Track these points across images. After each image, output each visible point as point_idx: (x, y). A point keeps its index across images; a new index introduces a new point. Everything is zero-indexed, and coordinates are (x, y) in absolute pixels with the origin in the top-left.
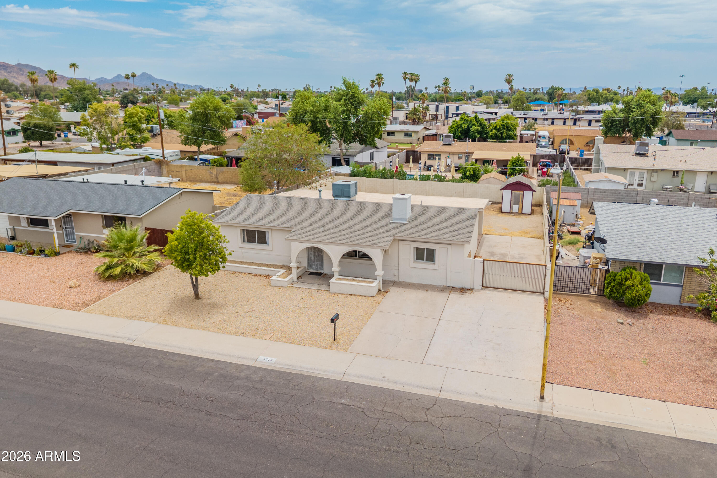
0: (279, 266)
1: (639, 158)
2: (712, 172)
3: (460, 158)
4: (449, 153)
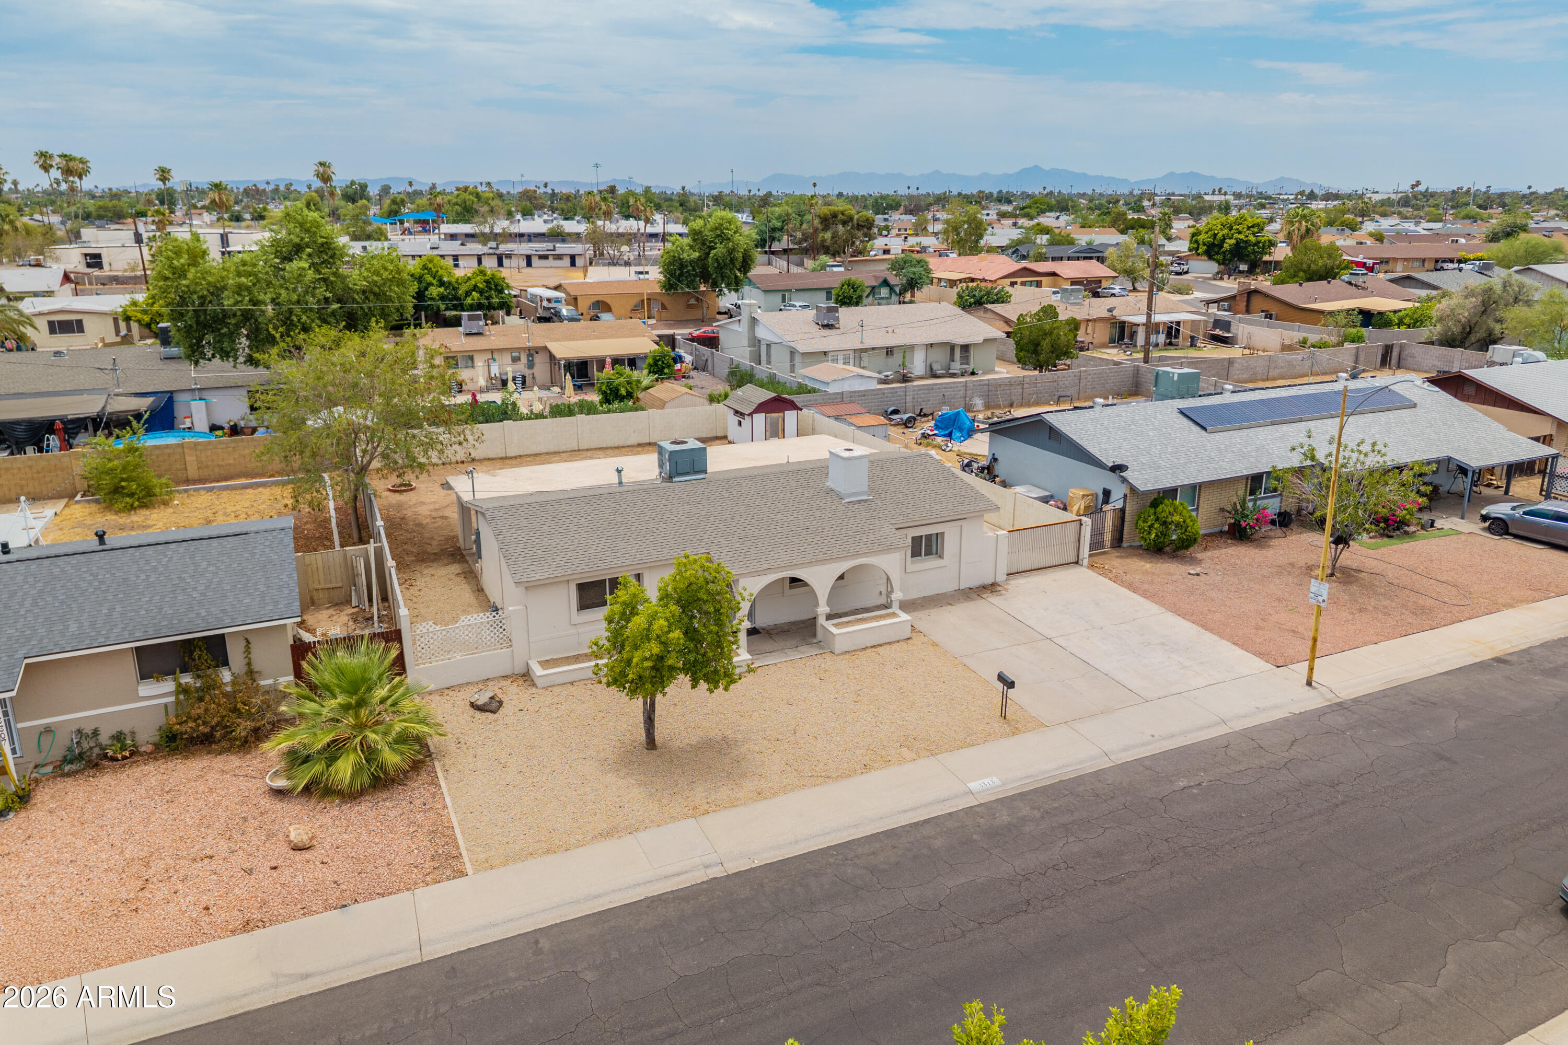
2: (932, 345)
3: (515, 360)
4: (492, 351)
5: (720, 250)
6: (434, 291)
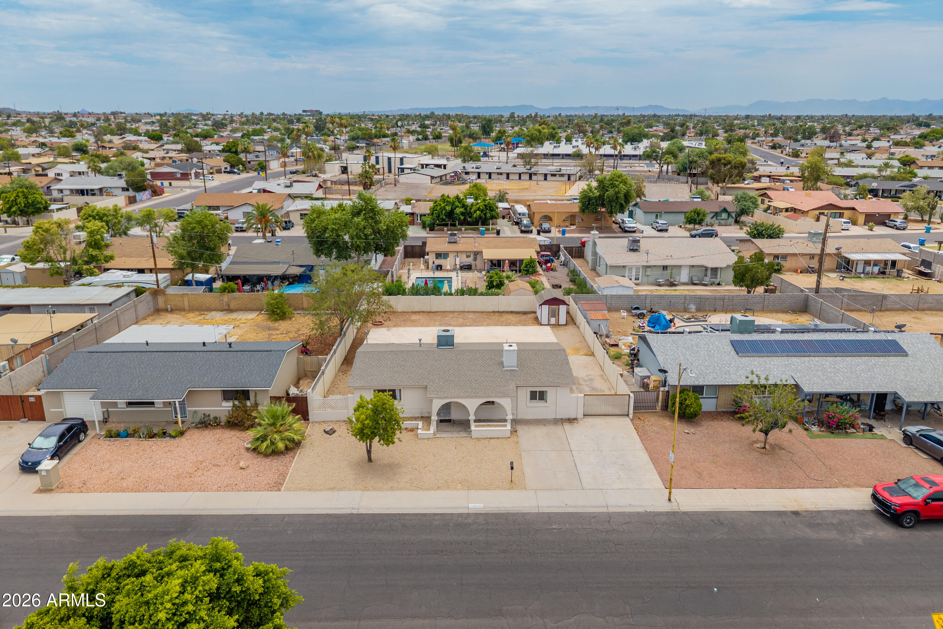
0: (411, 418)
1: (635, 254)
2: (693, 266)
3: (468, 257)
4: (457, 252)
5: (611, 192)
6: (458, 211)
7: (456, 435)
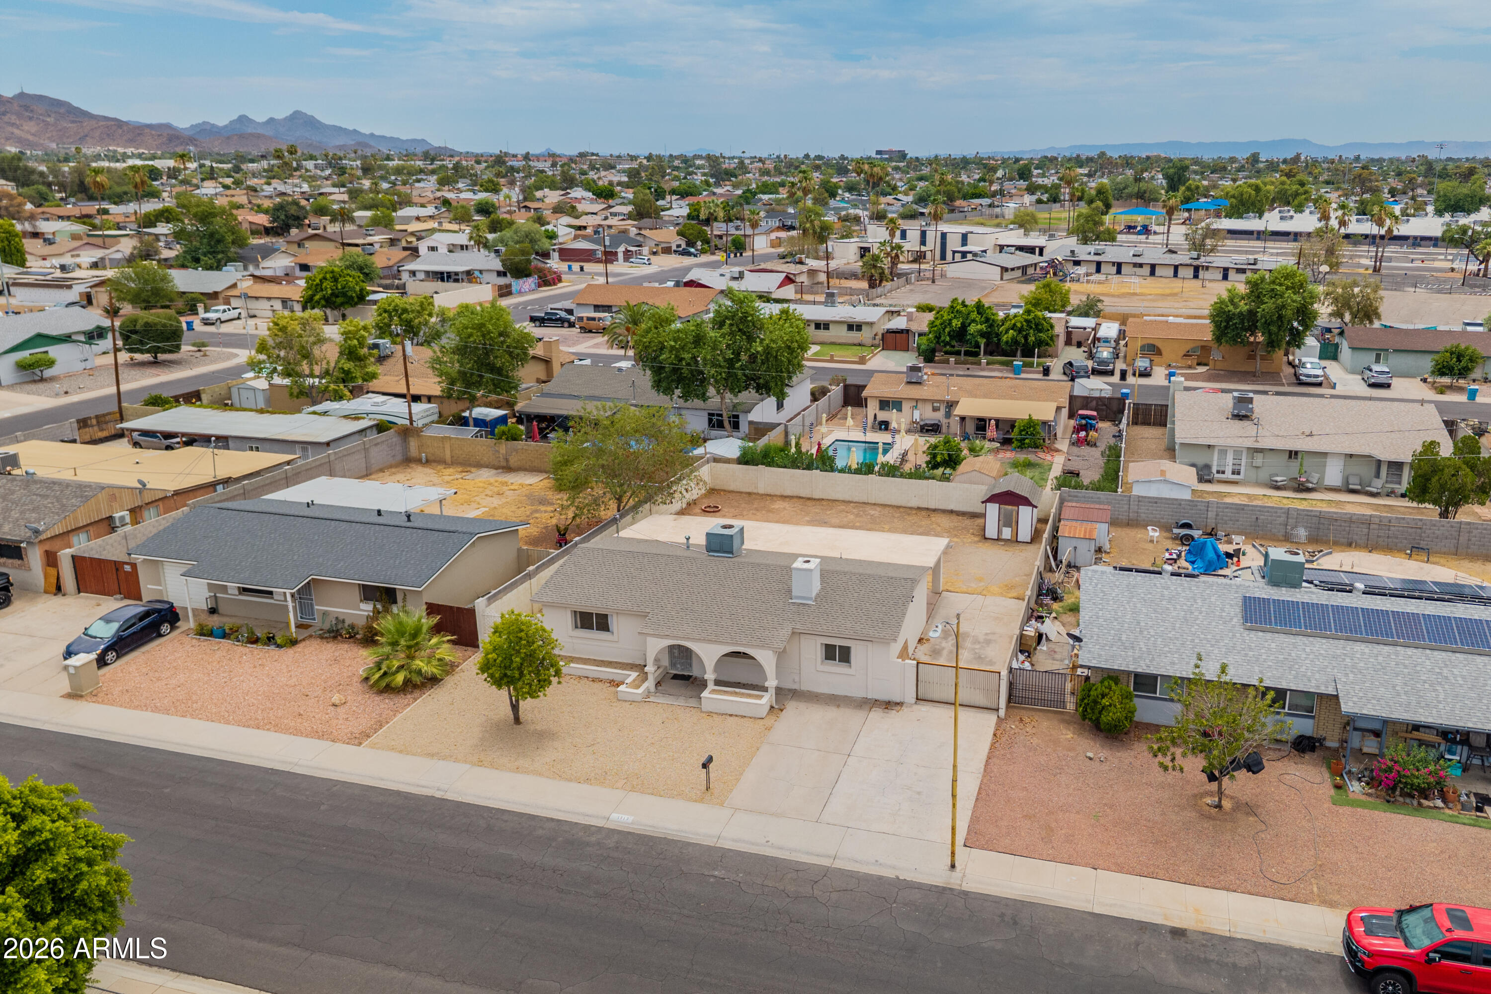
0: (627, 664)
1: (1238, 424)
2: (1353, 456)
3: (937, 409)
4: (917, 400)
6: (975, 328)
7: (681, 702)
